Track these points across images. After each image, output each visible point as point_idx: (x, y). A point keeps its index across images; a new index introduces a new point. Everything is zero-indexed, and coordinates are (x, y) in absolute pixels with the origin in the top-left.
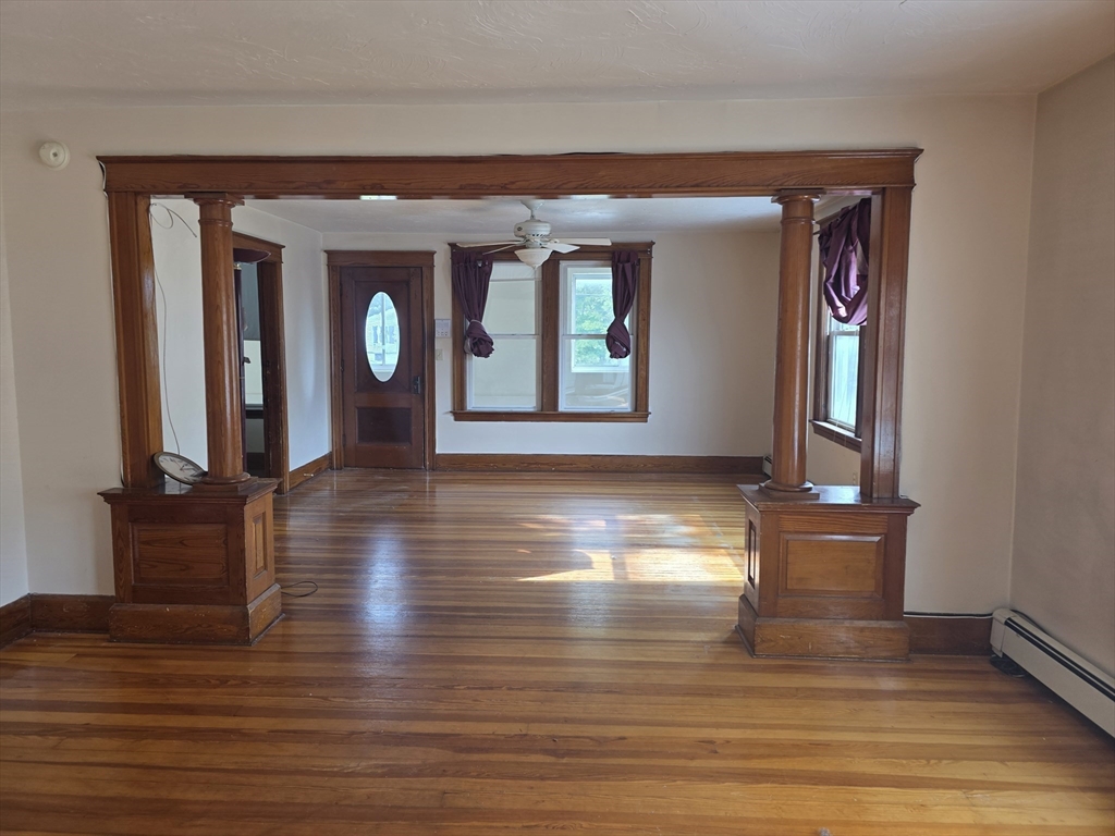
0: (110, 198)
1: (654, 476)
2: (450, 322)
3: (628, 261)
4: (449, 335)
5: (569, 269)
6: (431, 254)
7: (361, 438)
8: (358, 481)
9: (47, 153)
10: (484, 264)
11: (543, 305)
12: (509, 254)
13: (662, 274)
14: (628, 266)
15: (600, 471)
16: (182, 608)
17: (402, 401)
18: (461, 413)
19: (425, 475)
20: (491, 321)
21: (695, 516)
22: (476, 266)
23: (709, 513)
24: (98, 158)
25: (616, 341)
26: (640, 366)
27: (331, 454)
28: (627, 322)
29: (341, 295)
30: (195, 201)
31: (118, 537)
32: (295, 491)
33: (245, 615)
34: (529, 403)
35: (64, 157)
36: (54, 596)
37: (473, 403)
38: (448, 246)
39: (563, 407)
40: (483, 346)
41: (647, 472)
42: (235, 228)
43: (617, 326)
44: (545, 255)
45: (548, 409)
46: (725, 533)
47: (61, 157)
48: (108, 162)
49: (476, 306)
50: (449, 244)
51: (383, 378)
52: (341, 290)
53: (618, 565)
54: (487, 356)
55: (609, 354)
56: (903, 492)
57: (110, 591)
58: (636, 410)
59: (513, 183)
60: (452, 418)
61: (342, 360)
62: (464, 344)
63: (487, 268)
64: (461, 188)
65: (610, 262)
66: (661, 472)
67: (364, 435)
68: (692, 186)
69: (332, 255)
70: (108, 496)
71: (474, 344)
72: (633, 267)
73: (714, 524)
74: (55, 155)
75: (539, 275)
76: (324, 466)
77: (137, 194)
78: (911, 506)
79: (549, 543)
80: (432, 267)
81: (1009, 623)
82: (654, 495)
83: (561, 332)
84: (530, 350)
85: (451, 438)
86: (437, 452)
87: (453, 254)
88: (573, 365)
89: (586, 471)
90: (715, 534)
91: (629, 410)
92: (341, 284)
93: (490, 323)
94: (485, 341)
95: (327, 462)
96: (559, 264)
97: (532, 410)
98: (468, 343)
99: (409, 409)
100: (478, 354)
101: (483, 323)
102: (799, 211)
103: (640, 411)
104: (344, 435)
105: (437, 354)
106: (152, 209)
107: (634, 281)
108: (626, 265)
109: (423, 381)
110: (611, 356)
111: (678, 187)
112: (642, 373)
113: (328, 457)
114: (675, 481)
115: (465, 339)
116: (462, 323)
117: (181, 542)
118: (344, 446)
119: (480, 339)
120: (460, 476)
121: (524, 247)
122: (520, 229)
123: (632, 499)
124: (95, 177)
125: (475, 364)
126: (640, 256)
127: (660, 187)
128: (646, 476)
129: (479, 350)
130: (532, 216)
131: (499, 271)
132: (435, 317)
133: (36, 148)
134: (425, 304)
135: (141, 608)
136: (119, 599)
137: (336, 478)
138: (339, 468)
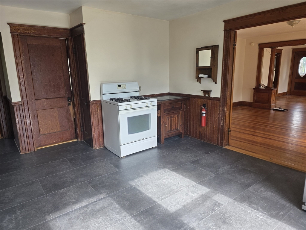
0: (259, 49)
9: (252, 44)
16: (262, 104)
27: (287, 92)
29: (294, 58)
30: (271, 48)
31: (254, 94)
33: (270, 106)
48: (260, 44)
51: (302, 76)
57: (252, 101)
61: (293, 72)
67: (296, 88)
69: (294, 49)
70: (254, 89)
76: (285, 94)
77: (263, 48)
104: (291, 88)
106: (264, 50)
117: (263, 95)
118: (291, 90)
124: (257, 46)
133: (250, 43)
135: (256, 103)
136: (253, 102)
137: (287, 97)
138: (289, 95)
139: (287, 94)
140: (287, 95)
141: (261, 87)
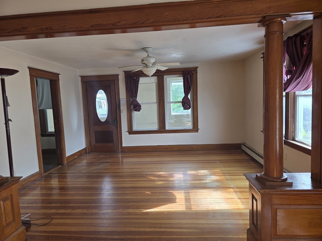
1: (201, 152)
2: (125, 100)
3: (189, 74)
4: (125, 104)
6: (117, 75)
7: (96, 142)
8: (94, 158)
10: (136, 78)
11: (159, 92)
13: (201, 78)
14: (189, 76)
18: (131, 132)
19: (119, 155)
21: (218, 170)
22: (134, 79)
23: (223, 169)
25: (185, 104)
26: (195, 112)
27: (86, 148)
28: (189, 97)
29: (87, 92)
32: (69, 164)
34: (155, 127)
37: (135, 128)
38: (123, 72)
39: (168, 128)
40: (137, 107)
41: (199, 150)
43: (185, 98)
45: (162, 129)
46: (232, 179)
49: (134, 93)
50: (124, 71)
51: (103, 120)
52: (86, 90)
53: (188, 200)
54: (139, 111)
55: (183, 108)
58: (194, 128)
59: (119, 22)
60: (128, 133)
61: (88, 115)
62: (131, 107)
63: (137, 79)
65: (182, 75)
66: (204, 150)
67: (97, 141)
68: (215, 18)
69: (83, 77)
71: (134, 107)
72: (191, 76)
73: (226, 174)
75: (157, 81)
79: (159, 187)
80: (118, 80)
82: (202, 160)
83: (165, 102)
84: (155, 108)
85: (128, 141)
86: (123, 146)
87: (125, 75)
88: (172, 112)
89: (177, 151)
90: (227, 180)
91: (192, 128)
92: (86, 88)
93: (140, 99)
94: (138, 106)
95: (84, 151)
96: (162, 75)
97: (156, 129)
98: (132, 106)
99: (113, 131)
100: (136, 110)
101: (137, 99)
102: (275, 28)
103: (195, 128)
104: (90, 141)
105: (121, 111)
107: (191, 81)
108: (188, 76)
109: (117, 121)
110: (184, 109)
111: (208, 18)
112: (195, 115)
113: (85, 149)
114: (210, 154)
115: (131, 105)
116: (130, 100)
118: (90, 145)
119: (136, 105)
122: (143, 60)
123: (193, 163)
125: (135, 114)
126: (193, 72)
127: (198, 19)
128: (199, 152)
129: (136, 109)
130: (148, 55)
131: (142, 80)
132: (120, 98)
134: (116, 93)
137: (88, 156)
138: (89, 153)
139: (86, 151)
140: (86, 153)
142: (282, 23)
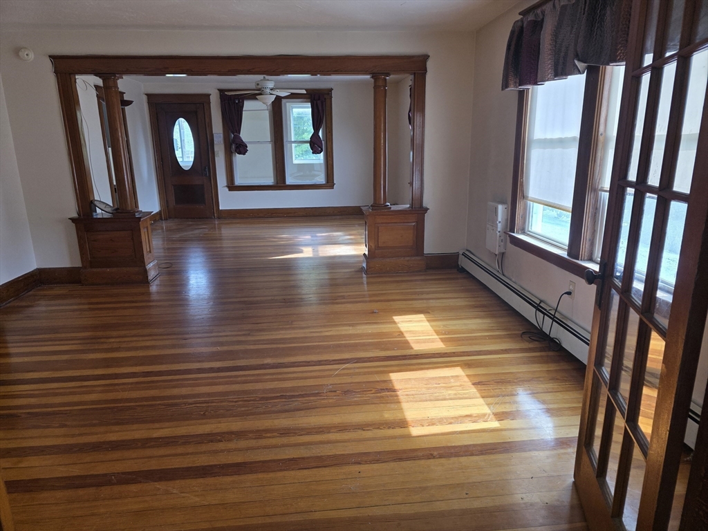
0: (57, 76)
1: (338, 217)
2: (222, 135)
3: (319, 99)
4: (222, 142)
5: (287, 104)
6: (209, 95)
7: (177, 202)
8: (178, 224)
9: (23, 54)
10: (239, 101)
11: (274, 124)
12: (253, 97)
14: (319, 102)
15: (310, 216)
16: (114, 270)
17: (197, 181)
18: (232, 187)
19: (215, 221)
20: (246, 134)
22: (235, 102)
24: (50, 56)
25: (315, 145)
26: (329, 158)
27: (160, 211)
28: (320, 134)
29: (157, 120)
30: (100, 77)
31: (81, 238)
33: (145, 271)
34: (270, 181)
35: (32, 56)
36: (50, 269)
37: (238, 181)
38: (217, 91)
39: (289, 181)
40: (242, 148)
42: (119, 90)
43: (315, 135)
44: (273, 98)
45: (280, 183)
47: (30, 56)
48: (55, 59)
49: (236, 126)
50: (218, 89)
51: (186, 168)
52: (157, 117)
53: (315, 251)
54: (244, 154)
55: (311, 151)
56: (424, 205)
57: (78, 264)
58: (328, 183)
60: (227, 189)
61: (162, 158)
62: (231, 148)
63: (241, 103)
64: (229, 71)
65: (309, 100)
66: (342, 215)
67: (178, 200)
69: (150, 96)
70: (73, 220)
71: (237, 148)
72: (322, 103)
74: (27, 55)
75: (270, 108)
76: (157, 218)
77: (70, 74)
78: (427, 209)
80: (210, 104)
81: (464, 254)
83: (285, 140)
84: (268, 149)
85: (228, 201)
86: (220, 208)
87: (221, 95)
88: (294, 159)
89: (303, 216)
91: (324, 183)
92: (157, 114)
93: (245, 135)
94: (243, 145)
95: (159, 216)
96: (281, 101)
97: (271, 184)
98: (233, 147)
99: (203, 185)
100: (239, 153)
101: (241, 135)
102: (380, 83)
103: (330, 183)
104: (167, 201)
105: (216, 153)
106: (77, 81)
107: (323, 111)
109: (209, 169)
110: (313, 153)
112: (330, 162)
113: (159, 213)
115: (231, 145)
116: (229, 135)
117: (111, 240)
118: (168, 207)
119: (240, 145)
120: (234, 221)
121: (261, 94)
122: (258, 84)
124: (48, 66)
125: (238, 158)
126: (326, 96)
128: (334, 217)
129: (240, 151)
130: (264, 78)
131: (248, 105)
132: (214, 132)
133: (17, 51)
134: (207, 124)
135: (95, 270)
136: (84, 267)
137: (164, 224)
138: (166, 219)
139: (161, 217)
140: (161, 219)
141: (99, 211)
142: (386, 79)
